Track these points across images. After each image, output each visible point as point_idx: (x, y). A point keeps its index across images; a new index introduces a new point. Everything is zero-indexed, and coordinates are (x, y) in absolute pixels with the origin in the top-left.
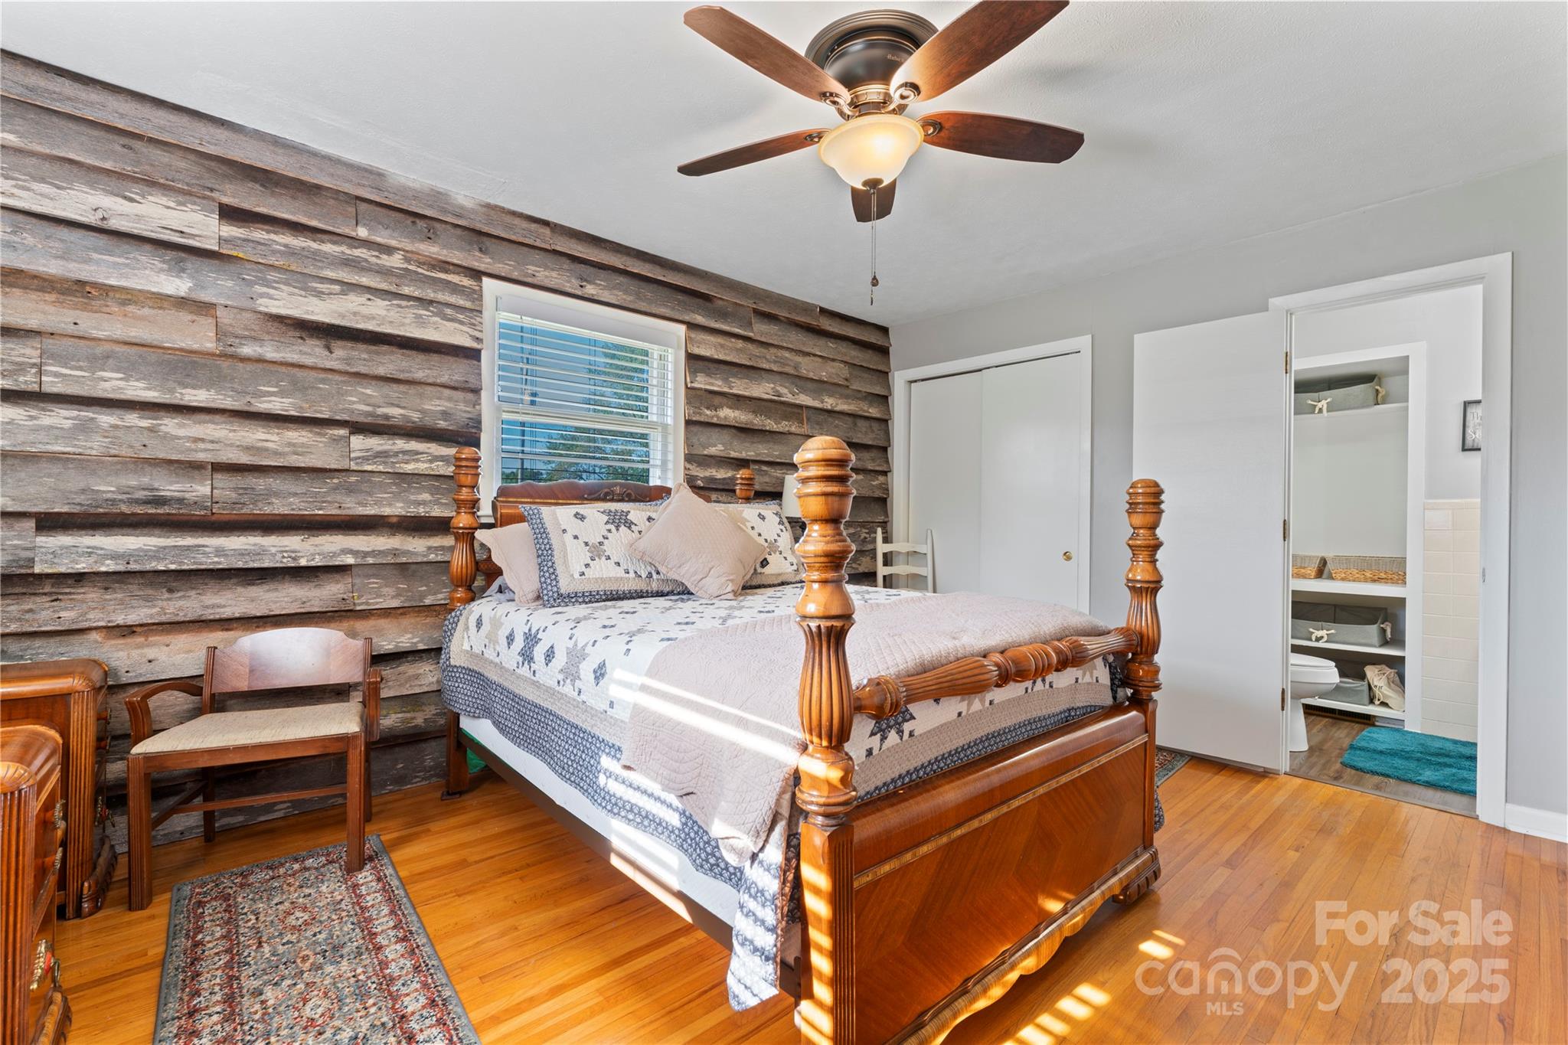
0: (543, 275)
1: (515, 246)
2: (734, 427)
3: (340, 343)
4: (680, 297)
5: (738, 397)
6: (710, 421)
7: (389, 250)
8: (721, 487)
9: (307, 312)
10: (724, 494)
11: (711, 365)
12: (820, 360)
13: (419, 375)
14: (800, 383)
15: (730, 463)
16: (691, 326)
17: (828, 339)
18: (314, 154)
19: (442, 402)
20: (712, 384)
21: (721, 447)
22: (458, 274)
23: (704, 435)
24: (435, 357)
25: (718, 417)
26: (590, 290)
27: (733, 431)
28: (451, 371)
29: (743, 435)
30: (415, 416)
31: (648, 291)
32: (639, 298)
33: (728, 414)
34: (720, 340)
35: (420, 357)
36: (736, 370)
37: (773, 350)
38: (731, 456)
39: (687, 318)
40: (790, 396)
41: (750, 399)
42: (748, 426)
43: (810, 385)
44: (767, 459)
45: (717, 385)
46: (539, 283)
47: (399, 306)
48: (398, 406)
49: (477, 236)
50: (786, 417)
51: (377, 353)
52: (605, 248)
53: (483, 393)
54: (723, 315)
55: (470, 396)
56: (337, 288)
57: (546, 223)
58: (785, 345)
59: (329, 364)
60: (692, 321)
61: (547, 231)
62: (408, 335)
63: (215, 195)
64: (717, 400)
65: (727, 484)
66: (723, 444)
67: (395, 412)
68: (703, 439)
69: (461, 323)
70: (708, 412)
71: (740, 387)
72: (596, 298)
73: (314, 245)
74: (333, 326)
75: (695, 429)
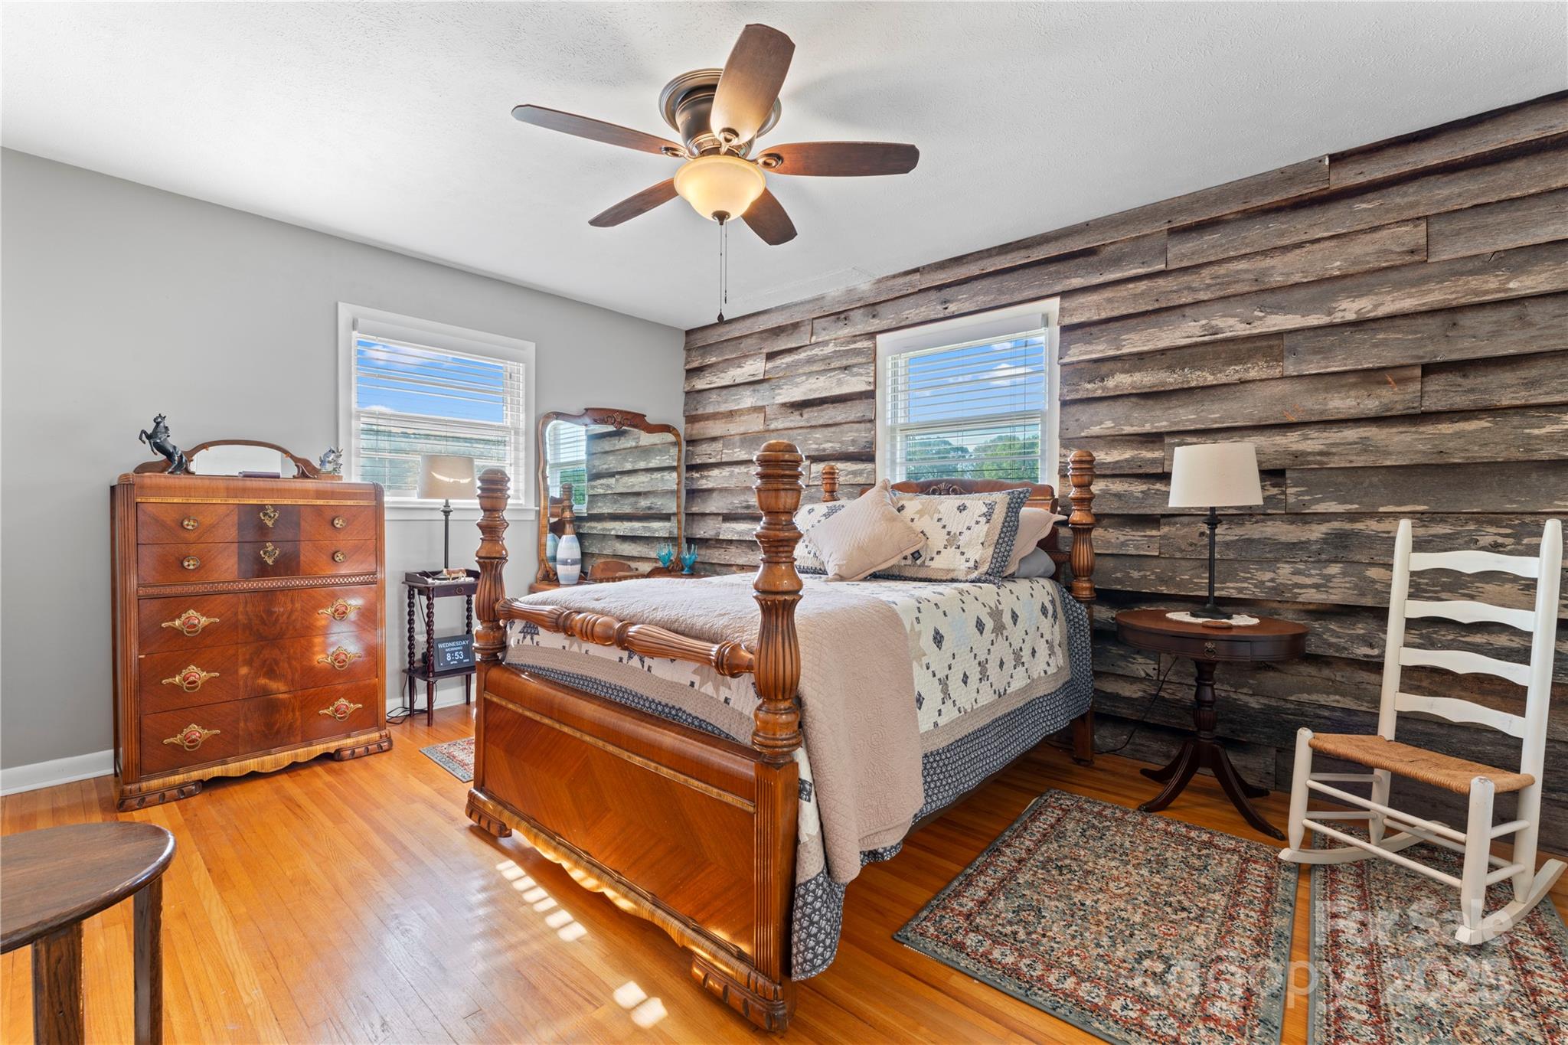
0: (913, 314)
1: (896, 301)
2: (1130, 395)
3: (807, 410)
4: (1052, 268)
5: (1140, 356)
6: (1090, 395)
7: (825, 343)
8: (1108, 472)
9: (792, 397)
10: (1117, 480)
11: (1094, 330)
12: (1333, 243)
13: (839, 419)
14: (1270, 299)
15: (1129, 441)
16: (1064, 294)
17: (1350, 201)
18: (796, 305)
19: (853, 434)
20: (1091, 352)
21: (1109, 424)
22: (861, 340)
23: (1084, 414)
24: (849, 403)
25: (1104, 389)
26: (953, 308)
27: (1133, 400)
28: (856, 410)
29: (1151, 402)
30: (837, 446)
31: (1010, 282)
32: (1000, 292)
33: (1122, 381)
34: (1107, 294)
35: (840, 406)
36: (1134, 321)
37: (1206, 272)
38: (1124, 432)
39: (1058, 288)
40: (1244, 326)
41: (1163, 352)
42: (1155, 389)
43: (1300, 294)
44: (1192, 428)
45: (1100, 349)
46: (913, 322)
47: (830, 377)
48: (830, 442)
49: (872, 308)
50: (1237, 359)
51: (822, 410)
52: (967, 263)
53: (878, 422)
54: (1116, 261)
55: (869, 425)
56: (804, 378)
57: (916, 271)
58: (1232, 254)
59: (802, 424)
60: (1066, 288)
61: (917, 276)
62: (833, 394)
63: (762, 351)
64: (1105, 368)
65: (1121, 467)
66: (1113, 420)
67: (828, 445)
68: (1084, 418)
69: (861, 375)
70: (1089, 386)
71: (1136, 342)
72: (956, 313)
73: (796, 357)
74: (804, 401)
75: (1073, 409)
